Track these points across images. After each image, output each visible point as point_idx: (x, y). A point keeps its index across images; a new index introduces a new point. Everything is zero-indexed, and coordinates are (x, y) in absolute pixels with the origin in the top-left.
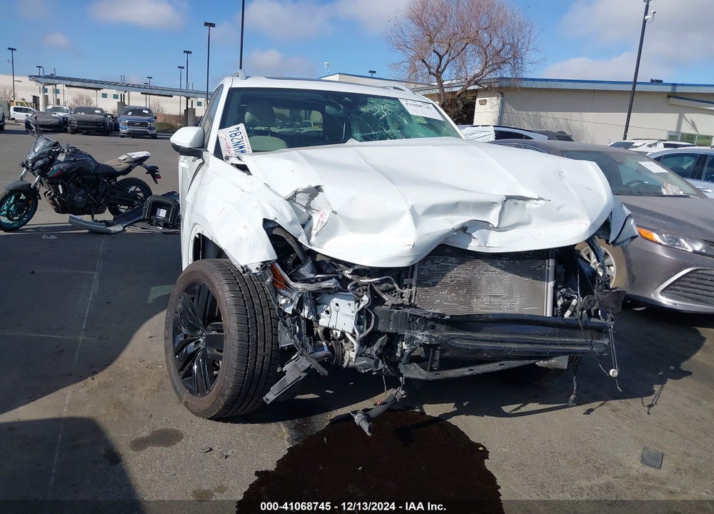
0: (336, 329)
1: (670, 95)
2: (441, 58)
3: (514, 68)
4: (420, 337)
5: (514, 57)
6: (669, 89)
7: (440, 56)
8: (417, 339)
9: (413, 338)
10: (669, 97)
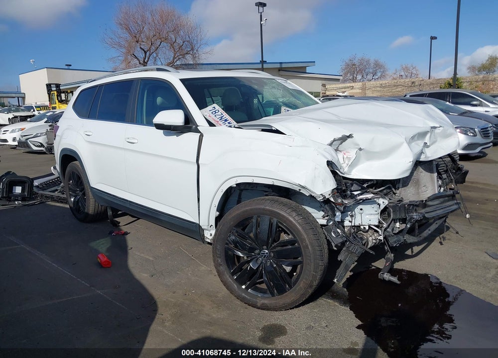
0: (362, 225)
1: (280, 69)
2: (145, 53)
3: (194, 58)
4: (415, 217)
5: (192, 49)
6: (278, 66)
7: (145, 52)
8: (414, 218)
9: (412, 218)
10: (279, 70)
